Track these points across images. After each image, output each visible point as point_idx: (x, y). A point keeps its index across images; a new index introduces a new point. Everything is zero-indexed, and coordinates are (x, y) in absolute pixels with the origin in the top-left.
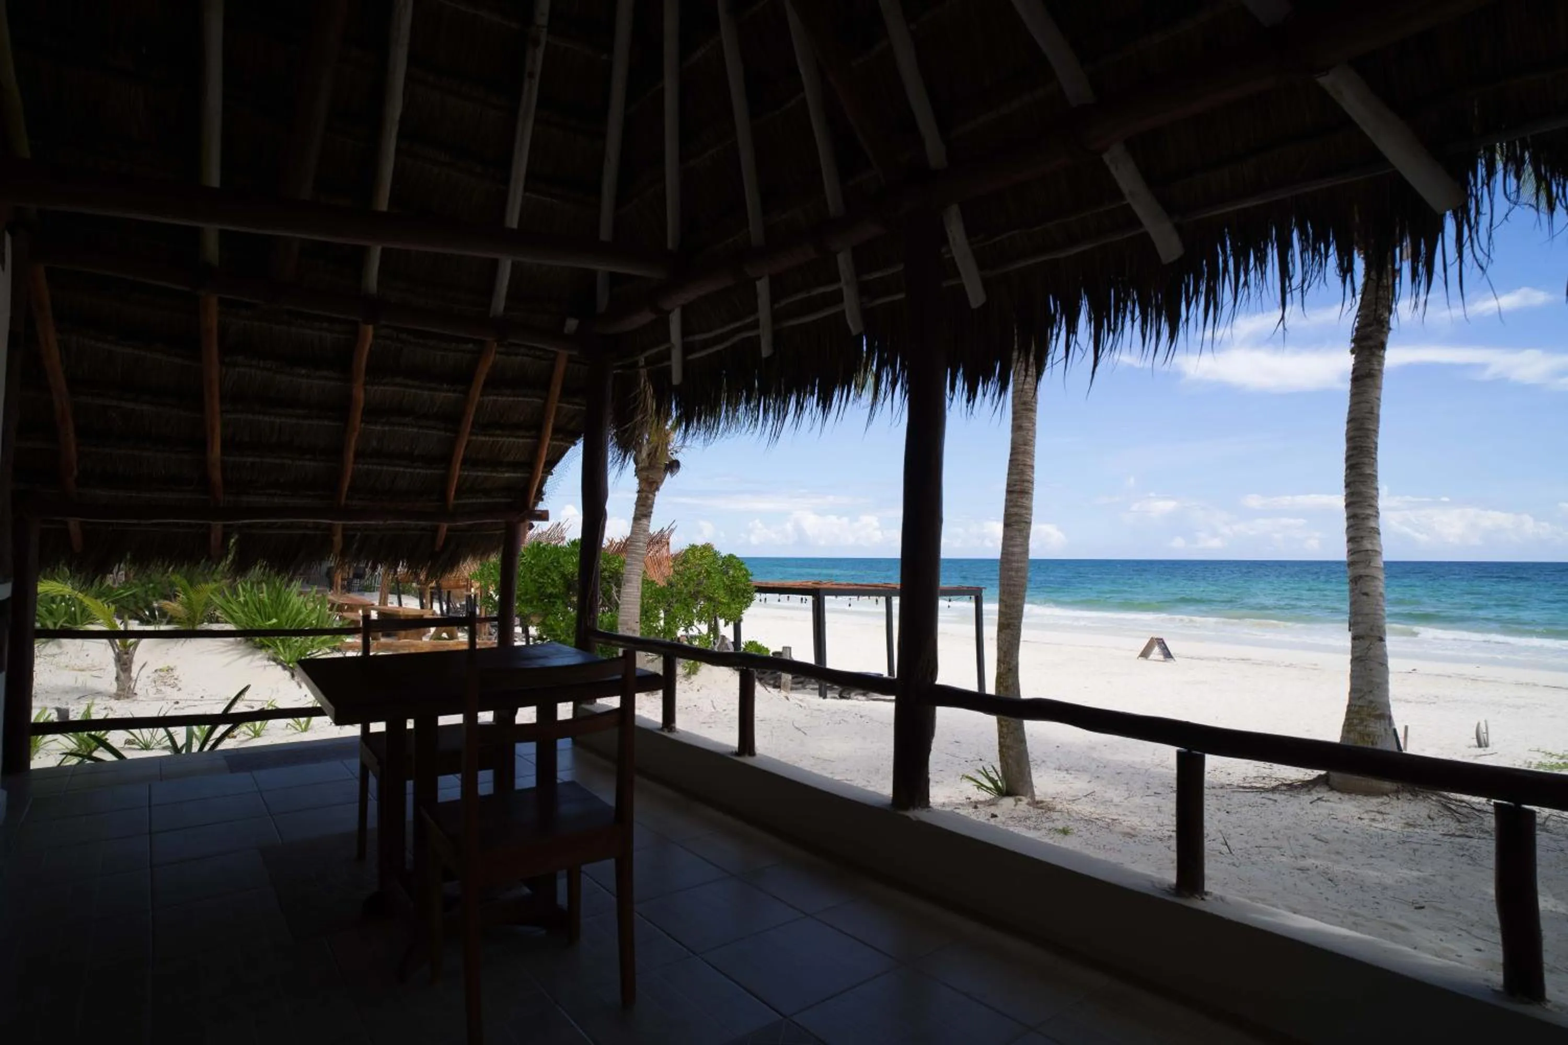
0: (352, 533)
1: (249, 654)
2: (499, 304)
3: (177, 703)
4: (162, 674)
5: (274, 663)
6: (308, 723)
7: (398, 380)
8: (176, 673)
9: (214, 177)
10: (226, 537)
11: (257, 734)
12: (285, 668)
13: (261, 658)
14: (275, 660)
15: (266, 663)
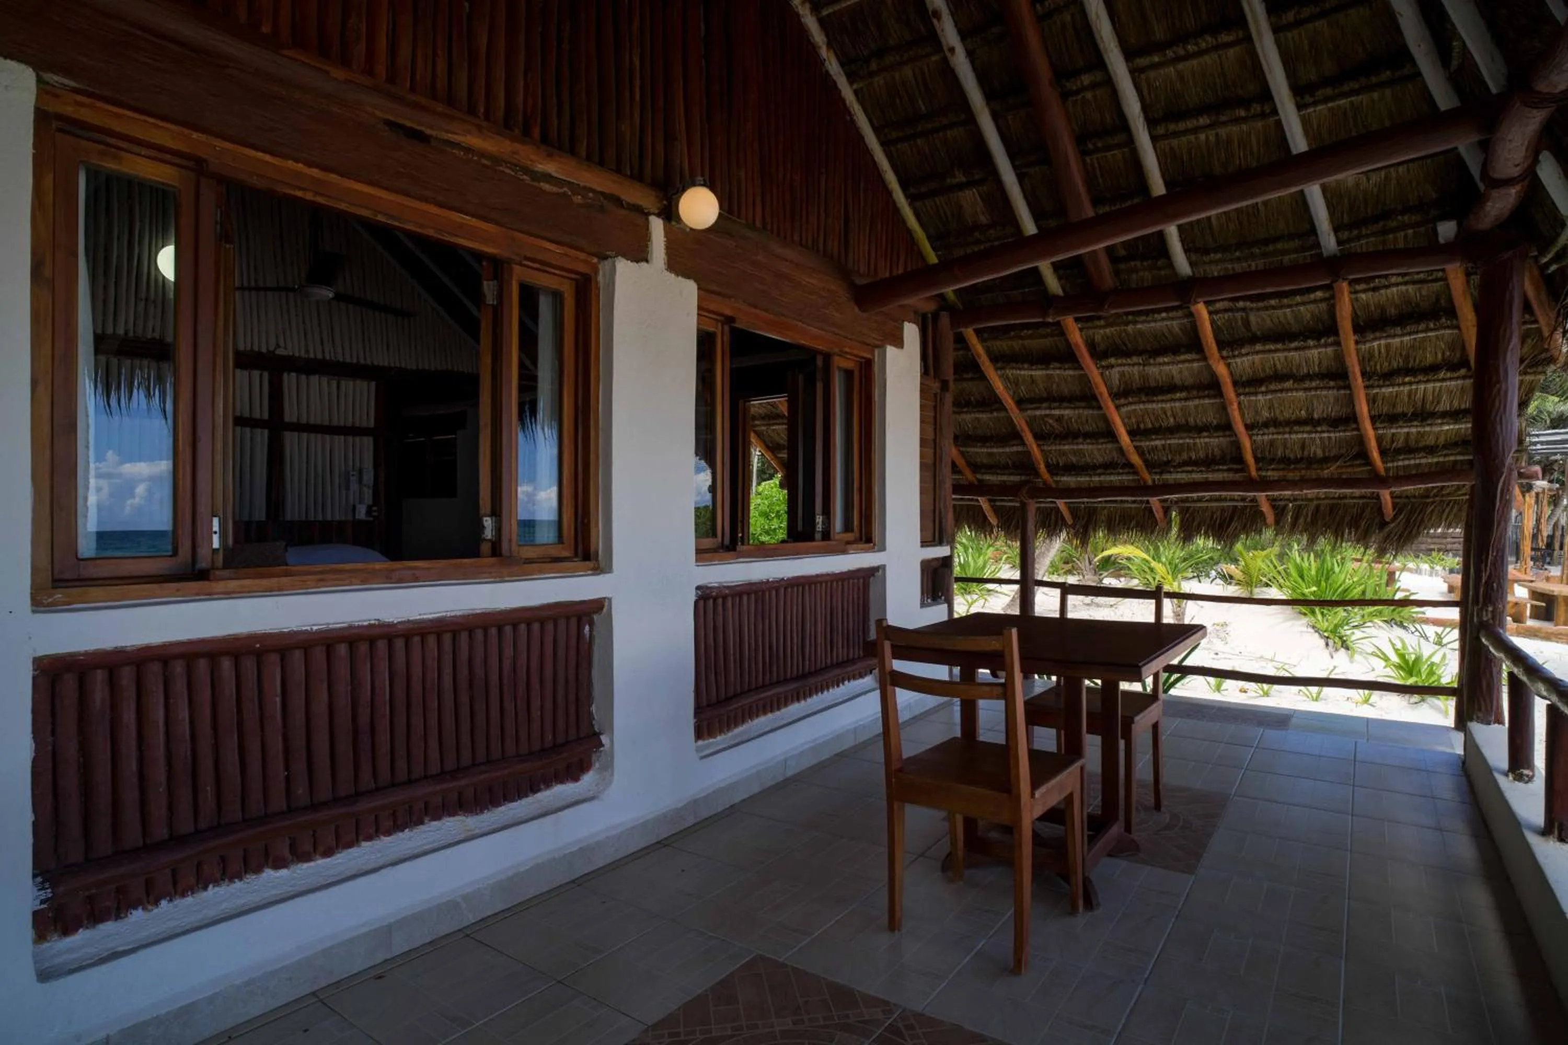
0: (1282, 503)
1: (1293, 619)
2: (1329, 242)
3: (1217, 654)
4: (1218, 628)
5: (1312, 631)
6: (1319, 693)
7: (1258, 347)
8: (1228, 629)
9: (1030, 227)
10: (1167, 511)
11: (1266, 694)
12: (1321, 636)
13: (1303, 624)
14: (1313, 627)
15: (1305, 629)
